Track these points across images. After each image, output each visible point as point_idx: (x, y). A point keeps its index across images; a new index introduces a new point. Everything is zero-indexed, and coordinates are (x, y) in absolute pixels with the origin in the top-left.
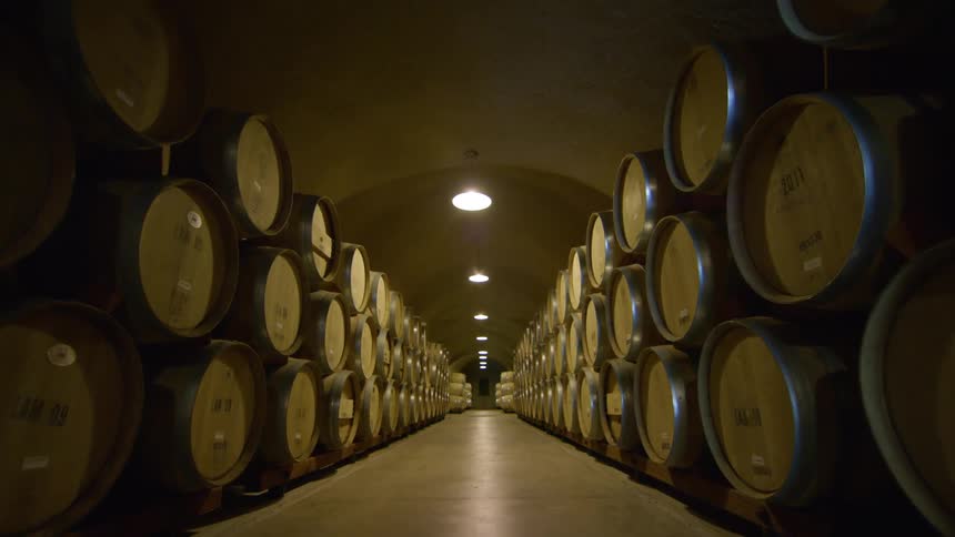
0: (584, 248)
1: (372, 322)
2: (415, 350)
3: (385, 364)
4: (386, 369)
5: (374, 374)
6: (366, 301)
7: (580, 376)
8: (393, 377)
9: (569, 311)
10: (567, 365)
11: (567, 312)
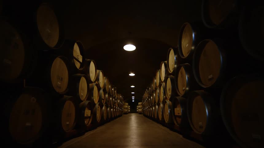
0: (166, 62)
1: (98, 85)
2: (113, 95)
3: (103, 99)
4: (103, 101)
5: (98, 102)
6: (95, 78)
7: (164, 102)
8: (105, 104)
9: (161, 82)
10: (160, 99)
11: (160, 83)
